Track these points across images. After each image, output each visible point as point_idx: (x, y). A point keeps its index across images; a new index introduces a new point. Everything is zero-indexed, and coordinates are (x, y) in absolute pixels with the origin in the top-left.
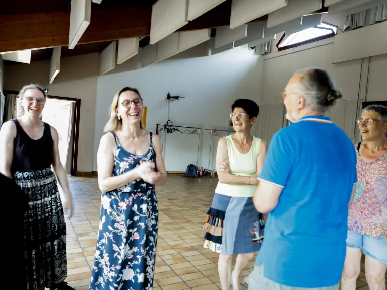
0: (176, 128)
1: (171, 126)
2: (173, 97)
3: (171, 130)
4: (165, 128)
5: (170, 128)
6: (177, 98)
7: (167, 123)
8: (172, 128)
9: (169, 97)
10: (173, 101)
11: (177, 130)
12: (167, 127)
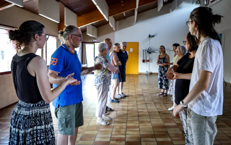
0: (153, 51)
1: (150, 50)
2: (151, 36)
3: (151, 52)
4: (148, 51)
5: (150, 51)
6: (153, 36)
7: (149, 49)
8: (151, 51)
9: (150, 36)
10: (152, 38)
11: (154, 52)
12: (149, 51)
